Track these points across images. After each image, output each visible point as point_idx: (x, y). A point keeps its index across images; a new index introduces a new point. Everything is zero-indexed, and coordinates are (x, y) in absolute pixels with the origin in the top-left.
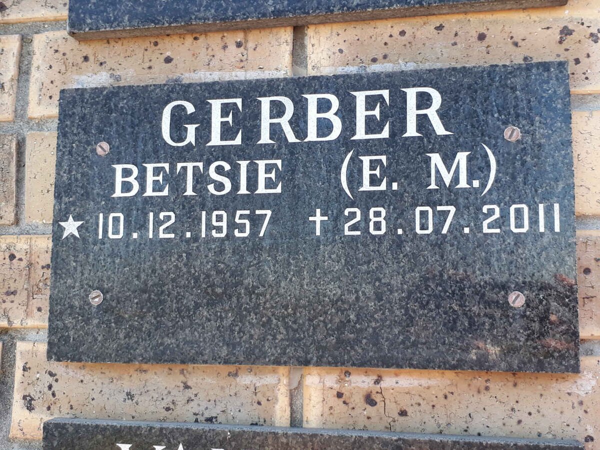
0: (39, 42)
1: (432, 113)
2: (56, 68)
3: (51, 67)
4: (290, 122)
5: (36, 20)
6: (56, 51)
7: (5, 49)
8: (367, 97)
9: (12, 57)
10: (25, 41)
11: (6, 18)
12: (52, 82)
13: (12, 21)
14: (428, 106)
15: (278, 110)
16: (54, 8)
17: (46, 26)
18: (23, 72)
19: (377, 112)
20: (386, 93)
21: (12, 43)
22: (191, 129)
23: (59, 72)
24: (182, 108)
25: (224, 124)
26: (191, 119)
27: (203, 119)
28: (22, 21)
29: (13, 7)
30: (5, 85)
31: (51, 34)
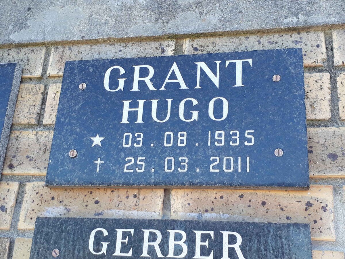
0: (29, 187)
1: (237, 247)
2: (36, 202)
3: (33, 201)
4: (159, 245)
5: (28, 174)
6: (38, 193)
7: (10, 190)
8: (202, 234)
9: (13, 194)
10: (22, 186)
11: (13, 172)
12: (33, 210)
13: (16, 174)
14: (235, 243)
15: (153, 238)
16: (39, 169)
17: (34, 178)
18: (19, 202)
19: (207, 244)
20: (212, 233)
21: (14, 186)
22: (105, 245)
23: (38, 205)
24: (101, 233)
25: (123, 244)
26: (106, 239)
27: (112, 240)
28: (21, 174)
29: (18, 166)
30: (8, 209)
31: (35, 183)
